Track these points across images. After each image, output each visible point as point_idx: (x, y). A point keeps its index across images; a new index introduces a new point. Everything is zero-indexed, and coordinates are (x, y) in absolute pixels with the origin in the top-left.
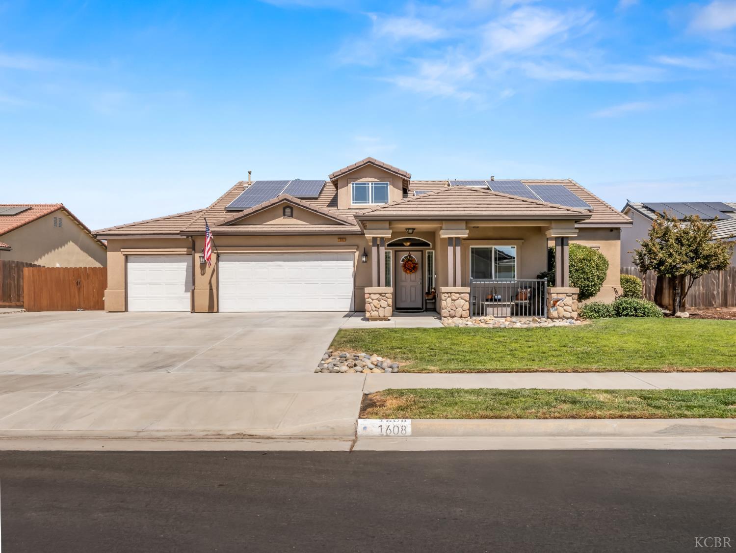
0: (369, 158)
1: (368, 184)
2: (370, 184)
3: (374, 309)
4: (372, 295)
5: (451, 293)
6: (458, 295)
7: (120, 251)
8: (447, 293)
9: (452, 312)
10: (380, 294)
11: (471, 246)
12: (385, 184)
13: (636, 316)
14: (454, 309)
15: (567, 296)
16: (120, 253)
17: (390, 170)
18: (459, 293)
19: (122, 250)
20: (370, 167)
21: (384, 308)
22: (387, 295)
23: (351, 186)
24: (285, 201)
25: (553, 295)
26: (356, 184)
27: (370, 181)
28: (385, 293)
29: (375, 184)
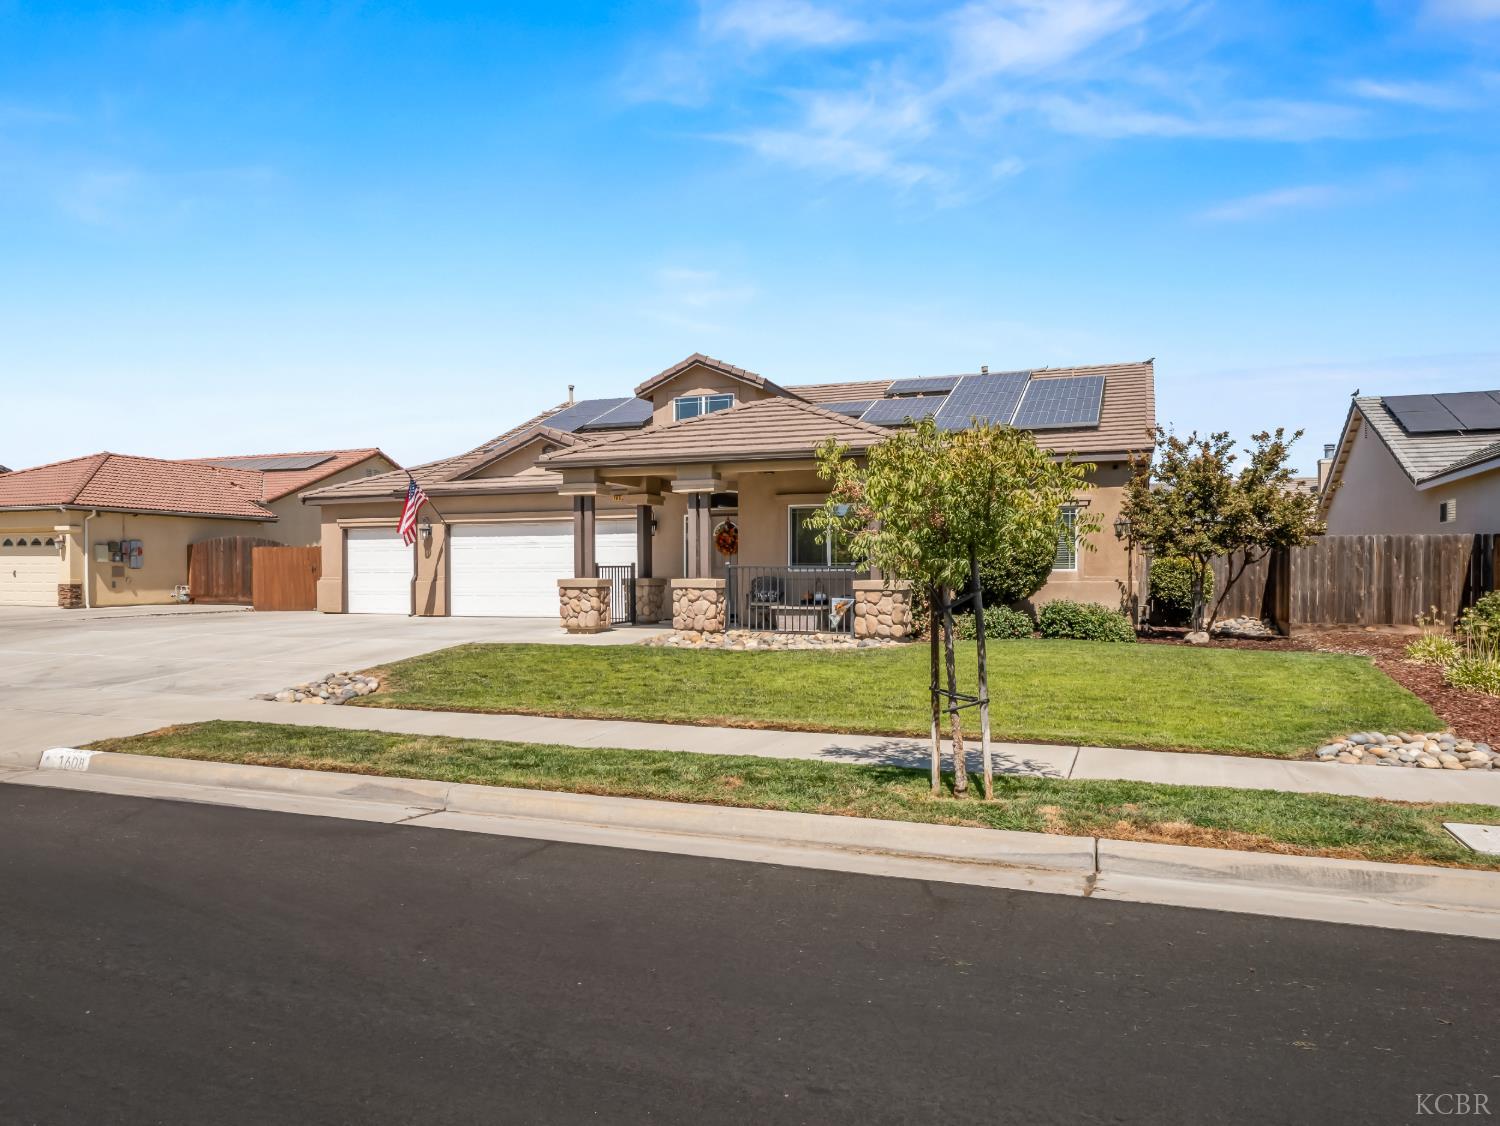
0: (697, 354)
1: (701, 399)
2: (703, 399)
3: (571, 613)
4: (568, 591)
5: (686, 589)
6: (697, 593)
7: (335, 522)
8: (681, 589)
9: (689, 621)
10: (581, 589)
11: (790, 506)
12: (726, 397)
14: (693, 616)
15: (884, 595)
16: (336, 525)
17: (729, 373)
18: (701, 589)
19: (338, 520)
20: (697, 370)
21: (587, 612)
22: (590, 591)
23: (673, 404)
24: (540, 437)
25: (857, 593)
26: (682, 400)
27: (703, 394)
28: (587, 588)
29: (711, 398)
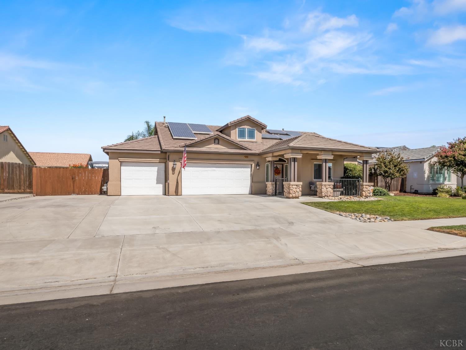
0: (248, 116)
1: (246, 129)
2: (247, 129)
3: (294, 193)
4: (293, 186)
5: (326, 185)
6: (328, 186)
8: (325, 185)
9: (326, 194)
10: (297, 185)
11: (314, 163)
12: (253, 129)
13: (381, 195)
14: (327, 192)
15: (369, 186)
16: (118, 160)
17: (258, 123)
18: (329, 185)
20: (248, 121)
21: (298, 192)
22: (300, 186)
23: (237, 129)
24: (217, 136)
25: (364, 186)
26: (240, 129)
27: (247, 128)
28: (299, 185)
29: (249, 129)
